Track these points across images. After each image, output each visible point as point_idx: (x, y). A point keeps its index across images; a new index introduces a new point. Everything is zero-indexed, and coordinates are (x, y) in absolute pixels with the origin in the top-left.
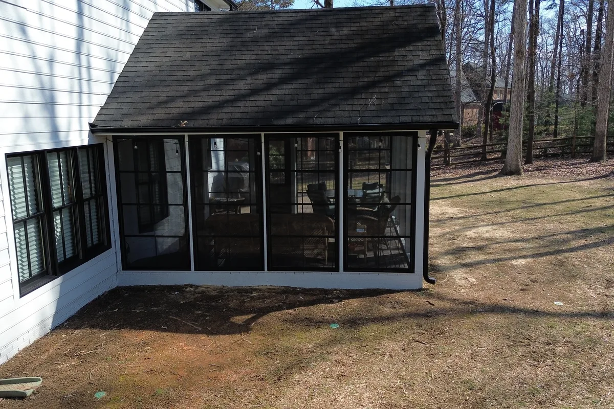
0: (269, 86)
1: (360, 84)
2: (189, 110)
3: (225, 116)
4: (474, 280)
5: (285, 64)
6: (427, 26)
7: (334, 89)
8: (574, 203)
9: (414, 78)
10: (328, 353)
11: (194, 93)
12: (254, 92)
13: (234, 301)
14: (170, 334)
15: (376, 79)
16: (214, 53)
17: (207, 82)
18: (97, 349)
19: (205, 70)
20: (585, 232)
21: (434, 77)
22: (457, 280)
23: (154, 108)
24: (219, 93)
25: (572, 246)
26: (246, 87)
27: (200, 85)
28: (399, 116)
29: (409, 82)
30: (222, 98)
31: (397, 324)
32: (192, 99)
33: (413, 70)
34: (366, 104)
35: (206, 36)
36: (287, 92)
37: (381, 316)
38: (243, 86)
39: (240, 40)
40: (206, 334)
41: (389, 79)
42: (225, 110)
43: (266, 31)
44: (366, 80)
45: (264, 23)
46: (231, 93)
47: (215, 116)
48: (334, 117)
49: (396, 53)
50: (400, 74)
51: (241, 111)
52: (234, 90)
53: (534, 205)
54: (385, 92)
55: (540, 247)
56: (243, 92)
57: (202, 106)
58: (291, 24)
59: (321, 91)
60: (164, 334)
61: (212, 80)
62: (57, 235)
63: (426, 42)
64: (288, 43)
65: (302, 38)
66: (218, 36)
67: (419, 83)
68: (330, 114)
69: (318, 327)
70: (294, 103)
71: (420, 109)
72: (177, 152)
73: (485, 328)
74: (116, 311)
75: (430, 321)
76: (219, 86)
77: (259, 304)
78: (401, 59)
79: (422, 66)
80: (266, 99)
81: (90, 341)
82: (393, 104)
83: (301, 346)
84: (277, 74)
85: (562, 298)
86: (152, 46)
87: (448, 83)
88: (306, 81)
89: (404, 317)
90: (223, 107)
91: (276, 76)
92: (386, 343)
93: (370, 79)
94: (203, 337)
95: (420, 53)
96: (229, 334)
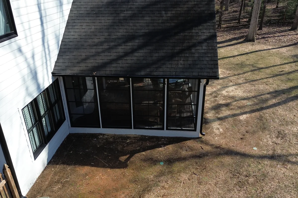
0: (133, 51)
1: (175, 51)
2: (96, 65)
3: (113, 69)
4: (222, 130)
5: (140, 36)
6: (209, 12)
7: (163, 53)
8: (276, 68)
9: (201, 48)
10: (159, 182)
11: (98, 54)
12: (126, 54)
13: (120, 146)
14: (95, 168)
15: (183, 47)
16: (106, 27)
17: (103, 47)
18: (67, 179)
19: (102, 39)
20: (276, 93)
21: (210, 48)
22: (215, 130)
23: (80, 63)
24: (109, 54)
25: (268, 105)
26: (122, 51)
27: (100, 49)
28: (193, 72)
29: (198, 50)
30: (111, 58)
31: (187, 162)
32: (97, 58)
33: (200, 43)
34: (178, 64)
35: (101, 15)
36: (141, 55)
37: (181, 157)
38: (121, 50)
39: (117, 18)
40: (110, 168)
41: (189, 48)
42: (113, 65)
43: (130, 12)
44: (178, 48)
45: (129, 7)
46: (115, 54)
47: (108, 69)
48: (163, 72)
49: (194, 31)
50: (194, 45)
51: (120, 66)
52: (117, 52)
53: (257, 68)
54: (187, 57)
55: (254, 105)
56: (121, 54)
57: (102, 62)
58: (142, 8)
59: (157, 55)
60: (93, 168)
61: (105, 46)
62: (44, 125)
63: (208, 23)
64: (141, 21)
65: (148, 18)
66: (107, 15)
67: (203, 51)
68: (161, 70)
69: (155, 164)
70: (145, 62)
71: (202, 68)
72: (92, 84)
73: (223, 165)
74: (71, 152)
75: (201, 160)
76: (109, 49)
77: (130, 148)
78: (195, 35)
79: (205, 40)
80: (132, 59)
81: (64, 174)
82: (190, 64)
83: (148, 176)
84: (136, 43)
85: (257, 145)
86: (76, 21)
87: (217, 52)
88: (150, 48)
89: (190, 158)
90: (112, 63)
91: (136, 44)
92: (182, 174)
93: (180, 48)
94: (109, 170)
95: (205, 31)
96: (119, 168)
